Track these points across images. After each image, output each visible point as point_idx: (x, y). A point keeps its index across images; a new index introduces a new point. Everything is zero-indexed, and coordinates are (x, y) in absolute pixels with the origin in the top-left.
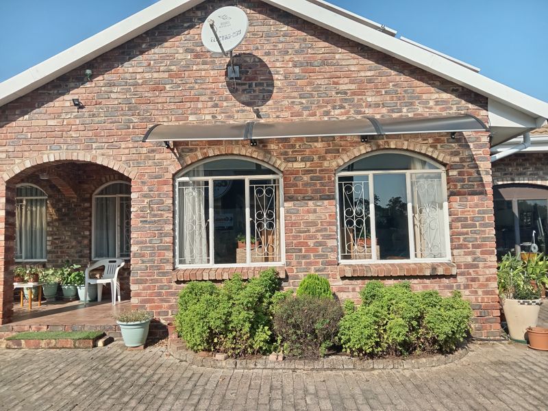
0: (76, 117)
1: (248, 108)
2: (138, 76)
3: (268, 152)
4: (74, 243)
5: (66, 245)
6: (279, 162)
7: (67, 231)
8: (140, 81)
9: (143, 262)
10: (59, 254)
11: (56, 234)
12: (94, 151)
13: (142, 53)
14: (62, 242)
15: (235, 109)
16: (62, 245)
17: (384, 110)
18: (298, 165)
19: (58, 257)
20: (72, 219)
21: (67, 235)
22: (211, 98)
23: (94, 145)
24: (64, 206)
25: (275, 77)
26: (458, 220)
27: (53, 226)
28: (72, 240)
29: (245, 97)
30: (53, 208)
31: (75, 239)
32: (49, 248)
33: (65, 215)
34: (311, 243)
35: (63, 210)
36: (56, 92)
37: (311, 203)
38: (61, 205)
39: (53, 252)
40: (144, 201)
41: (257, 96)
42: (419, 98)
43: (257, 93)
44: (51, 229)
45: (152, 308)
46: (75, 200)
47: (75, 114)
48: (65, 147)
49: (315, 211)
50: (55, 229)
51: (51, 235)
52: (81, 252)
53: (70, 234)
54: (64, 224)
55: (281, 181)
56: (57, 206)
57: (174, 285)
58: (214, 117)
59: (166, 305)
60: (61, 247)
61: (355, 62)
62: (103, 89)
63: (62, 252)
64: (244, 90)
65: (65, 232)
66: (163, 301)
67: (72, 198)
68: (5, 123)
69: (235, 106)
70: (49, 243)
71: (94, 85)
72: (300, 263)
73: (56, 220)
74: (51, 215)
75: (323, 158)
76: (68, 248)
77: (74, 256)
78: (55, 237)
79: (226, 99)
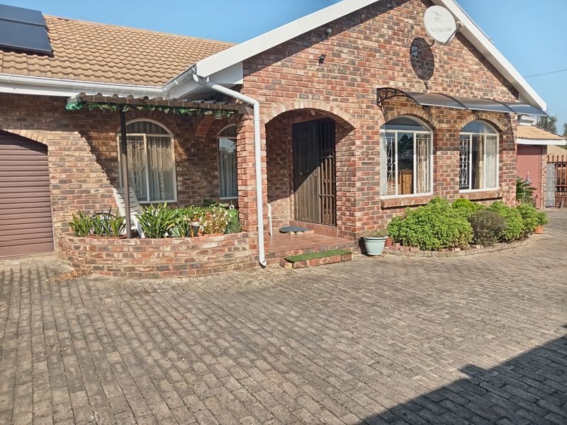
0: (318, 70)
1: (421, 81)
2: (359, 42)
3: (430, 115)
4: (205, 184)
5: (197, 186)
6: (436, 122)
7: (197, 171)
8: (361, 46)
9: (363, 195)
10: (191, 194)
11: (186, 175)
12: (332, 103)
13: (362, 22)
14: (193, 182)
15: (414, 80)
16: (193, 185)
17: (482, 93)
18: (444, 126)
19: (190, 197)
20: (202, 160)
21: (197, 175)
22: (402, 69)
23: (332, 98)
24: (193, 146)
25: (435, 59)
26: (505, 165)
27: (184, 166)
28: (203, 180)
29: (420, 72)
30: (182, 148)
31: (206, 179)
32: (180, 188)
33: (195, 155)
34: (448, 179)
35: (192, 150)
36: (302, 43)
37: (449, 152)
38: (189, 145)
39: (185, 193)
40: (363, 147)
41: (426, 72)
42: (495, 88)
43: (426, 70)
44: (181, 169)
45: (368, 228)
46: (204, 140)
47: (317, 67)
48: (310, 96)
49: (450, 158)
50: (185, 169)
51: (182, 175)
52: (211, 192)
53: (200, 174)
54: (193, 164)
55: (432, 136)
56: (186, 146)
57: (380, 210)
58: (404, 84)
59: (376, 226)
60: (193, 187)
61: (470, 58)
62: (336, 48)
63: (194, 192)
64: (419, 67)
65: (195, 173)
66: (375, 223)
67: (201, 138)
68: (261, 66)
69: (415, 78)
70: (180, 184)
71: (329, 43)
72: (443, 193)
73: (186, 160)
74: (180, 154)
75: (455, 122)
76: (199, 188)
77: (205, 196)
78: (186, 177)
79: (410, 72)
